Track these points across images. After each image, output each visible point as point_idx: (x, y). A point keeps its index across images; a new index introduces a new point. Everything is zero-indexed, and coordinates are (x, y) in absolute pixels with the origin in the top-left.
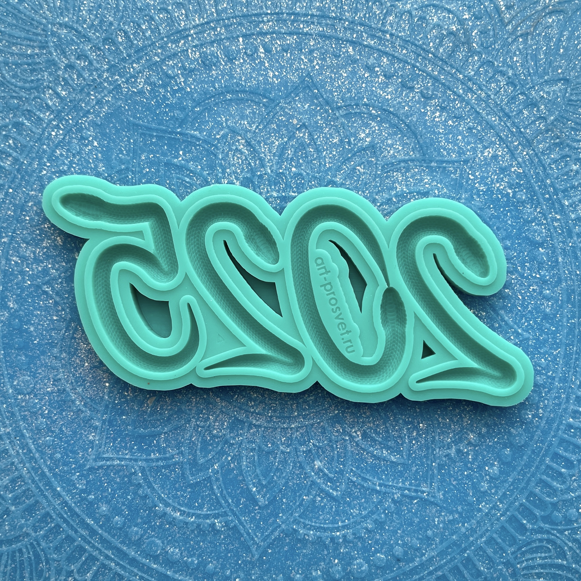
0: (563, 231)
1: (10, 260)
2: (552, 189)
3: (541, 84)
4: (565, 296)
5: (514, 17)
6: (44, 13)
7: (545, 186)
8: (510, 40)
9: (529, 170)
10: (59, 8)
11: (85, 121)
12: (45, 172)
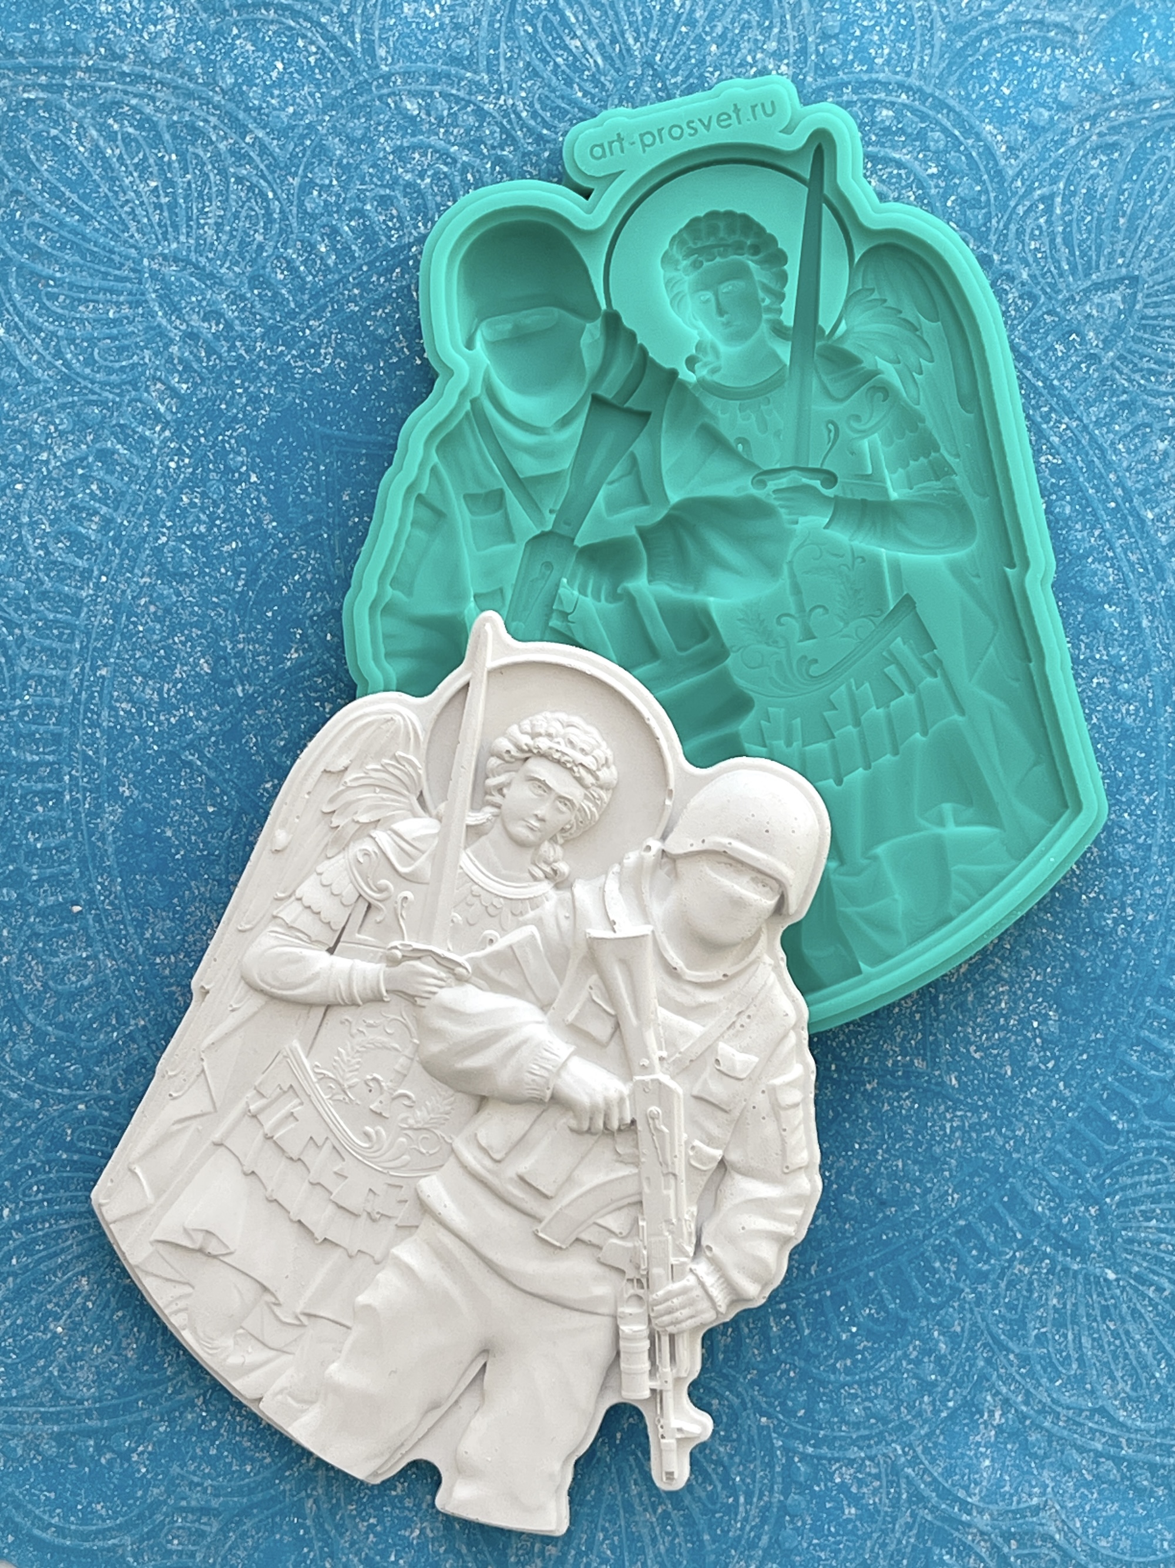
0: (1146, 569)
1: (115, 709)
2: (1120, 492)
3: (1086, 291)
4: (1159, 691)
5: (1025, 165)
6: (132, 236)
7: (1107, 486)
8: (1021, 210)
9: (1074, 458)
10: (159, 224)
11: (230, 437)
12: (164, 539)
